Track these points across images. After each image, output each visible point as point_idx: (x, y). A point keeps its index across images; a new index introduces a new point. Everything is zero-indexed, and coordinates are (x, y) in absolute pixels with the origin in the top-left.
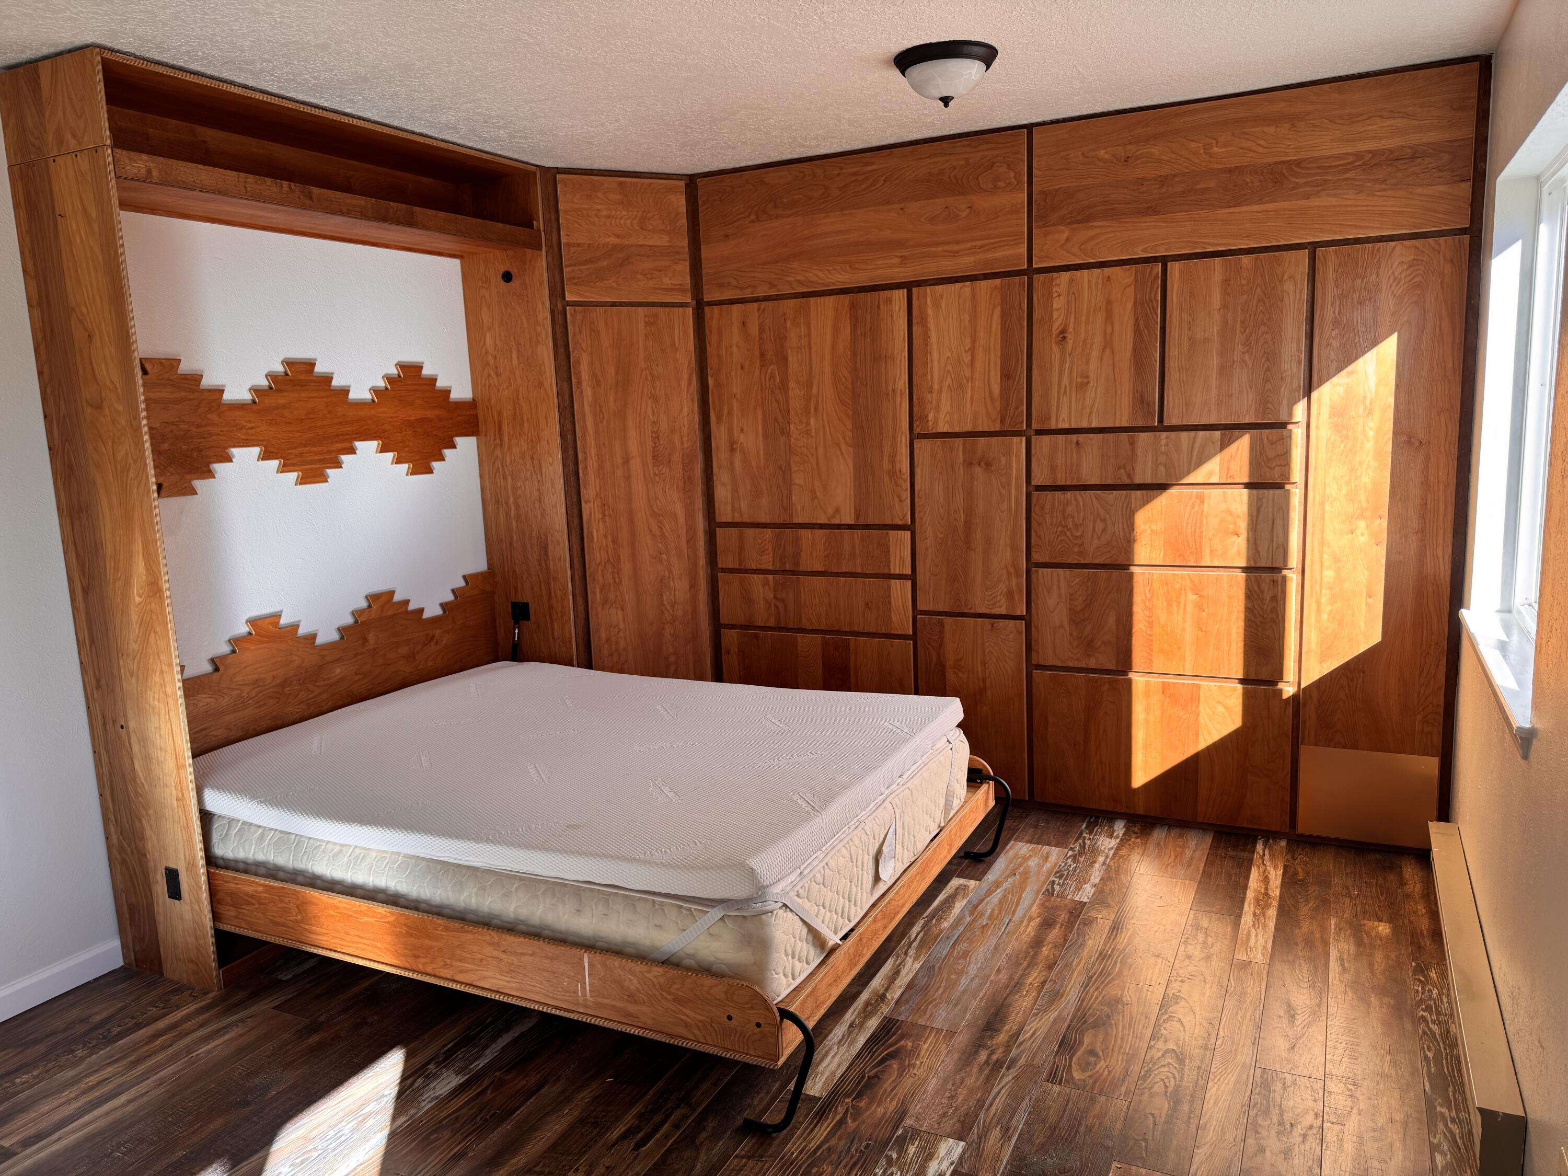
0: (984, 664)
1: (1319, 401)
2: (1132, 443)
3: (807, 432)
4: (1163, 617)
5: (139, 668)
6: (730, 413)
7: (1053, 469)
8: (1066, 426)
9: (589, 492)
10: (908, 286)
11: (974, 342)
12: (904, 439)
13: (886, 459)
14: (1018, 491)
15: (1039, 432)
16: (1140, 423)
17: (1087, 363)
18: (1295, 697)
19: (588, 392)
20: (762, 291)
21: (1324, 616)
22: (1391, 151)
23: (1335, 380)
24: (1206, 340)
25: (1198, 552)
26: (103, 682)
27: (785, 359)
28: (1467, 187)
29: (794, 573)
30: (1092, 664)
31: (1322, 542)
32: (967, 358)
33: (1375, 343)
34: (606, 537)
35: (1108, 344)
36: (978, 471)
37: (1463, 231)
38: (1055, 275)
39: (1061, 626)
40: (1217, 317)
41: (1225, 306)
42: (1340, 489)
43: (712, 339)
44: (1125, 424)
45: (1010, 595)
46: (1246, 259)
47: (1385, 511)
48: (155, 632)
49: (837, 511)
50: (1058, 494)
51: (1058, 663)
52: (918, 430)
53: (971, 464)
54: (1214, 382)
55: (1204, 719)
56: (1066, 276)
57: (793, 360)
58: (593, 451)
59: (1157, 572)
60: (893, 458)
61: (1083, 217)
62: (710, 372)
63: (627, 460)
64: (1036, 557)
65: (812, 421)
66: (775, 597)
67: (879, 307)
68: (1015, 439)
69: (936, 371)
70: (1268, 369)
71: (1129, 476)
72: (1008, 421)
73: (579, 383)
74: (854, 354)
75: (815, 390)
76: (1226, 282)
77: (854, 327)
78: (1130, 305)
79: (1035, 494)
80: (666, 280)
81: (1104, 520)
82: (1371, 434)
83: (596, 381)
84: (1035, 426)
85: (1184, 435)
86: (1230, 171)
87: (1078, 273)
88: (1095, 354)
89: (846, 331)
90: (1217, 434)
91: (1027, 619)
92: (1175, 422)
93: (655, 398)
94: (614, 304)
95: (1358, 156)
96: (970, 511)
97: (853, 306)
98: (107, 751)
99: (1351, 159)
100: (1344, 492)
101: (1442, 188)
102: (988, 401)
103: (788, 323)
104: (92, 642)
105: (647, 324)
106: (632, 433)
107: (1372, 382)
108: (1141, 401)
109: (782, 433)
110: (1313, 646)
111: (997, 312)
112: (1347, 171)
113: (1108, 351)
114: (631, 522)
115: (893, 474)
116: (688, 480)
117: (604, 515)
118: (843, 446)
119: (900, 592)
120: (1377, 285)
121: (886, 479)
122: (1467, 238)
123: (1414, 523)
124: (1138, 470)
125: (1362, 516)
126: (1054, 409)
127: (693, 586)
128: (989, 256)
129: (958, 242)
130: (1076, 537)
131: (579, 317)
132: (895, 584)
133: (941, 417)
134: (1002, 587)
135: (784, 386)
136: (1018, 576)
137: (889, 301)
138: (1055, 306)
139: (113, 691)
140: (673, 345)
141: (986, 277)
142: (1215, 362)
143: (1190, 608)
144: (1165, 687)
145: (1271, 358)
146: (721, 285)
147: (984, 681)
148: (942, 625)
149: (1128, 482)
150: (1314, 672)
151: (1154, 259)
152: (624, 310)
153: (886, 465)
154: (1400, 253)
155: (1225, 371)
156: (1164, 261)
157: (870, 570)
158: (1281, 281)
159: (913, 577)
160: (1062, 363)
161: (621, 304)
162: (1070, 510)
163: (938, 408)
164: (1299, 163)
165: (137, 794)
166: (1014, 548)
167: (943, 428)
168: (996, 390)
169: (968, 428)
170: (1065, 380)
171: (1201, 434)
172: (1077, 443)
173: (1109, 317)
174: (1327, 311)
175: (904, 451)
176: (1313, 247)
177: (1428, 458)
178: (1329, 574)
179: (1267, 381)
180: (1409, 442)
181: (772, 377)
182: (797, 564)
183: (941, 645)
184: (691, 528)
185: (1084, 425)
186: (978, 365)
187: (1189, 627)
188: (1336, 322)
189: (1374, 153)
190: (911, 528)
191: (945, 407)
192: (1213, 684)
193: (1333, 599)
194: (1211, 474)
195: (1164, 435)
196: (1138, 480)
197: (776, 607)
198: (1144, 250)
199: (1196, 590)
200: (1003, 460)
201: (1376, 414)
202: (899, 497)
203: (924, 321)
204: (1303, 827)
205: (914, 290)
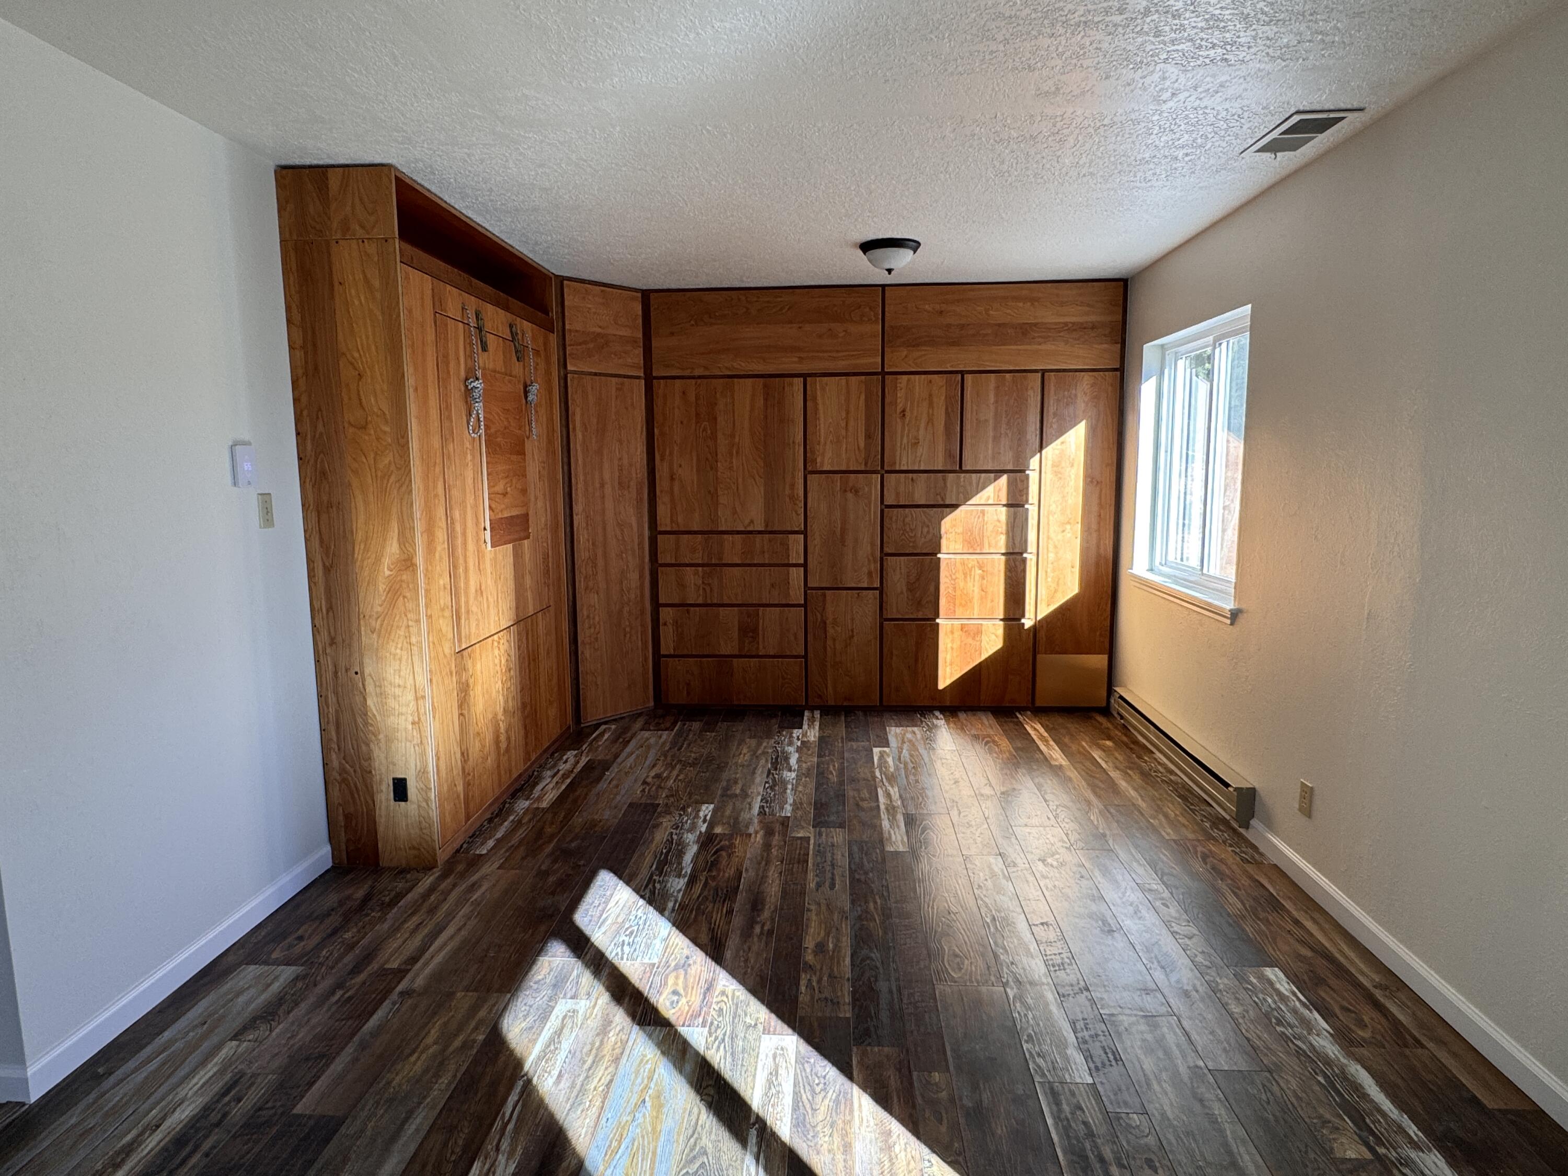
0: (853, 619)
1: (1046, 458)
2: (945, 480)
3: (731, 468)
4: (962, 584)
5: (382, 625)
6: (671, 454)
7: (898, 494)
8: (905, 468)
9: (578, 508)
10: (805, 376)
11: (848, 413)
12: (801, 474)
13: (787, 487)
14: (876, 508)
15: (888, 472)
16: (949, 468)
17: (918, 431)
18: (1034, 628)
19: (580, 435)
20: (697, 372)
21: (1049, 580)
22: (1082, 324)
23: (1053, 445)
24: (986, 421)
25: (982, 545)
26: (339, 639)
27: (715, 419)
28: (1119, 346)
29: (716, 565)
30: (920, 616)
31: (1048, 538)
32: (843, 424)
33: (1075, 425)
34: (588, 541)
35: (930, 421)
36: (850, 496)
37: (1115, 370)
38: (899, 377)
39: (902, 593)
40: (992, 407)
41: (996, 402)
42: (1057, 507)
43: (658, 402)
44: (940, 468)
45: (870, 574)
46: (1008, 375)
47: (1080, 521)
48: (404, 597)
49: (752, 522)
50: (900, 510)
51: (900, 617)
52: (810, 468)
53: (845, 491)
54: (990, 446)
55: (984, 644)
56: (905, 377)
57: (721, 420)
58: (581, 478)
59: (958, 557)
60: (792, 486)
61: (915, 344)
62: (656, 425)
63: (602, 485)
64: (886, 550)
65: (734, 461)
66: (703, 583)
67: (784, 388)
68: (874, 476)
69: (822, 431)
70: (1019, 439)
71: (943, 500)
72: (869, 464)
73: (574, 429)
74: (766, 417)
75: (737, 440)
76: (997, 388)
77: (766, 400)
78: (943, 398)
79: (886, 510)
80: (629, 360)
81: (928, 526)
82: (1073, 477)
83: (585, 427)
84: (886, 468)
85: (974, 475)
86: (999, 325)
87: (912, 377)
88: (923, 425)
89: (760, 402)
90: (992, 475)
91: (881, 589)
92: (968, 468)
93: (620, 441)
94: (596, 374)
95: (1066, 324)
96: (844, 522)
97: (765, 386)
98: (336, 693)
99: (1062, 325)
100: (1059, 509)
101: (1106, 346)
102: (857, 452)
103: (718, 395)
104: (330, 608)
105: (617, 389)
106: (606, 465)
107: (1073, 447)
108: (949, 455)
109: (712, 468)
110: (1044, 597)
111: (863, 397)
112: (1060, 332)
113: (930, 424)
114: (604, 529)
115: (792, 498)
116: (639, 500)
117: (587, 525)
118: (757, 477)
119: (796, 575)
120: (1076, 396)
121: (787, 499)
122: (1118, 373)
123: (1094, 526)
124: (948, 496)
125: (1069, 523)
126: (898, 458)
127: (641, 576)
128: (858, 361)
129: (838, 351)
130: (911, 537)
131: (576, 382)
132: (793, 570)
133: (826, 461)
134: (865, 570)
135: (714, 437)
136: (875, 562)
137: (791, 384)
138: (899, 395)
139: (350, 645)
140: (632, 404)
141: (855, 374)
142: (991, 434)
143: (977, 578)
144: (963, 626)
145: (1022, 433)
146: (667, 366)
147: (852, 631)
148: (824, 596)
149: (942, 503)
150: (1043, 612)
151: (957, 372)
152: (603, 378)
153: (787, 492)
154: (1087, 378)
155: (996, 439)
156: (963, 373)
157: (775, 561)
158: (1027, 390)
159: (805, 565)
160: (903, 431)
161: (600, 374)
162: (907, 520)
163: (823, 455)
164: (1036, 325)
165: (366, 724)
166: (873, 544)
167: (826, 467)
168: (862, 445)
169: (844, 468)
170: (905, 441)
171: (983, 475)
172: (912, 479)
173: (931, 405)
174: (1051, 408)
175: (801, 481)
176: (1044, 372)
177: (1101, 491)
178: (1052, 556)
179: (1019, 445)
180: (1092, 482)
181: (705, 430)
182: (721, 559)
183: (824, 609)
184: (641, 535)
185: (916, 468)
186: (850, 429)
187: (976, 590)
188: (1055, 414)
189: (1073, 324)
190: (805, 533)
191: (829, 454)
192: (990, 623)
193: (1054, 571)
194: (988, 498)
195: (963, 475)
196: (947, 502)
197: (704, 589)
198: (952, 366)
199: (980, 568)
200: (866, 489)
201: (1076, 465)
202: (796, 512)
203: (815, 399)
204: (1038, 703)
205: (808, 379)
